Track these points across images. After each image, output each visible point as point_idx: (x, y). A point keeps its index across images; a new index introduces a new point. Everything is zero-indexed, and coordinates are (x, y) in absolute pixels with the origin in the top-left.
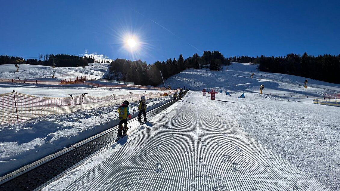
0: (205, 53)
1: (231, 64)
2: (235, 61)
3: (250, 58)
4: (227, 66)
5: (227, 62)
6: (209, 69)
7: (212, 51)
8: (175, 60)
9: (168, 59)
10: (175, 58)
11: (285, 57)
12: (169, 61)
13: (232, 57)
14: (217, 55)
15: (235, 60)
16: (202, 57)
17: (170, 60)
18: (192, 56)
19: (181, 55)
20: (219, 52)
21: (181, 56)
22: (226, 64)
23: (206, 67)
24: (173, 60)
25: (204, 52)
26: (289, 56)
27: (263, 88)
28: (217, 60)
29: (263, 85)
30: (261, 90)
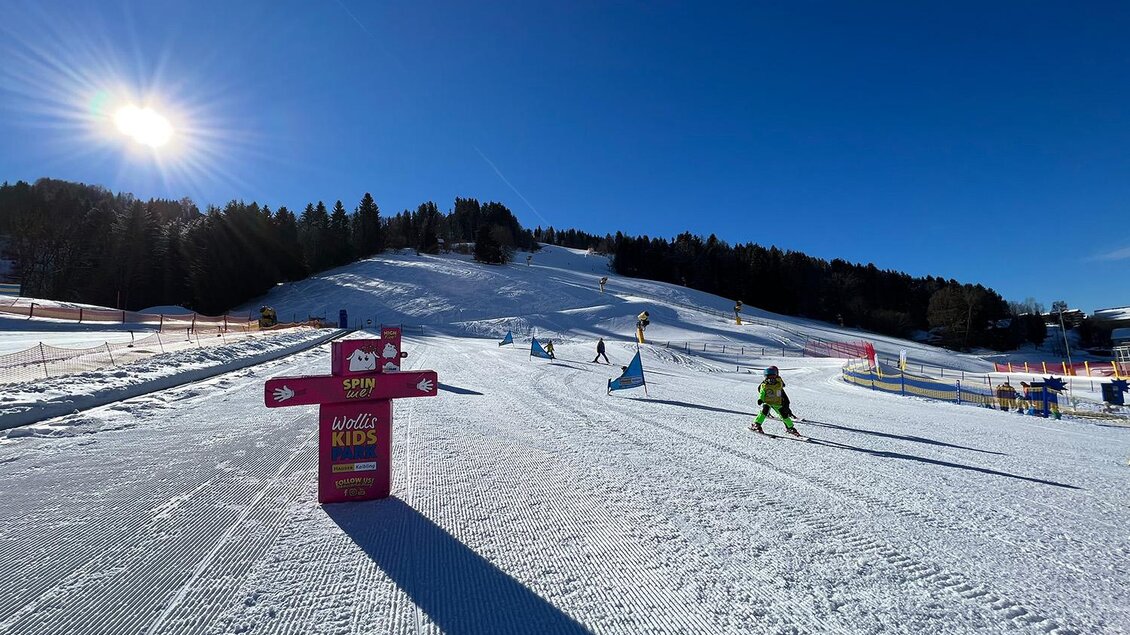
0: (460, 204)
1: (540, 248)
2: (550, 241)
3: (589, 237)
4: (529, 254)
5: (528, 242)
6: (472, 257)
7: (483, 201)
8: (339, 212)
9: (310, 206)
10: (339, 203)
11: (673, 240)
12: (316, 214)
13: (543, 229)
14: (500, 215)
15: (550, 237)
16: (450, 215)
17: (321, 207)
18: (413, 209)
19: (368, 195)
20: (503, 208)
21: (368, 199)
22: (525, 248)
23: (463, 251)
24: (330, 210)
25: (458, 199)
26: (681, 237)
27: (646, 323)
28: (498, 231)
29: (647, 314)
30: (641, 330)
